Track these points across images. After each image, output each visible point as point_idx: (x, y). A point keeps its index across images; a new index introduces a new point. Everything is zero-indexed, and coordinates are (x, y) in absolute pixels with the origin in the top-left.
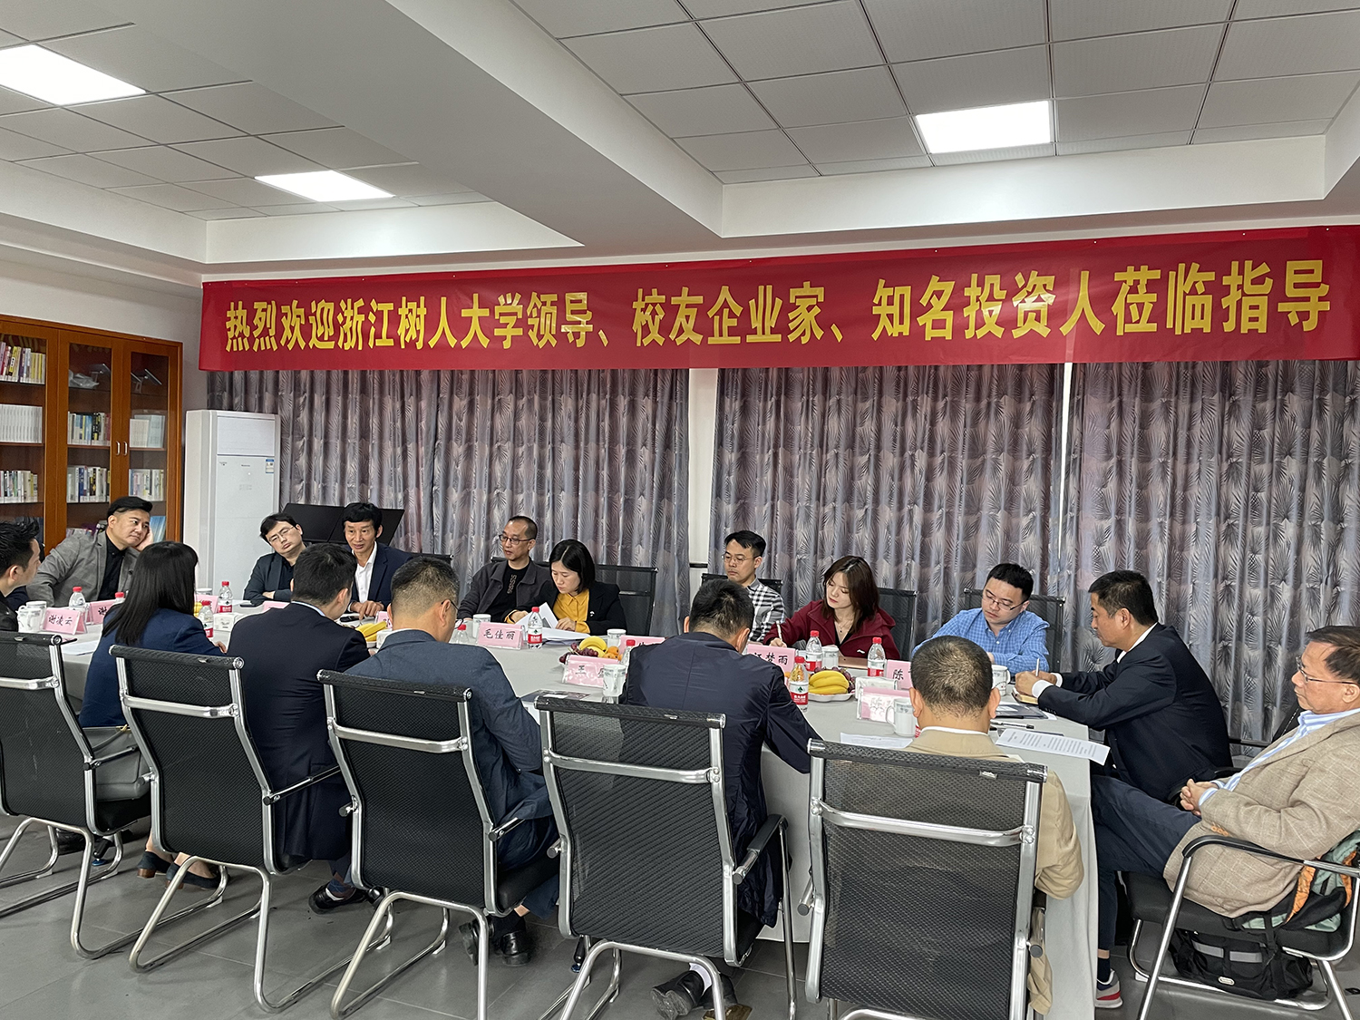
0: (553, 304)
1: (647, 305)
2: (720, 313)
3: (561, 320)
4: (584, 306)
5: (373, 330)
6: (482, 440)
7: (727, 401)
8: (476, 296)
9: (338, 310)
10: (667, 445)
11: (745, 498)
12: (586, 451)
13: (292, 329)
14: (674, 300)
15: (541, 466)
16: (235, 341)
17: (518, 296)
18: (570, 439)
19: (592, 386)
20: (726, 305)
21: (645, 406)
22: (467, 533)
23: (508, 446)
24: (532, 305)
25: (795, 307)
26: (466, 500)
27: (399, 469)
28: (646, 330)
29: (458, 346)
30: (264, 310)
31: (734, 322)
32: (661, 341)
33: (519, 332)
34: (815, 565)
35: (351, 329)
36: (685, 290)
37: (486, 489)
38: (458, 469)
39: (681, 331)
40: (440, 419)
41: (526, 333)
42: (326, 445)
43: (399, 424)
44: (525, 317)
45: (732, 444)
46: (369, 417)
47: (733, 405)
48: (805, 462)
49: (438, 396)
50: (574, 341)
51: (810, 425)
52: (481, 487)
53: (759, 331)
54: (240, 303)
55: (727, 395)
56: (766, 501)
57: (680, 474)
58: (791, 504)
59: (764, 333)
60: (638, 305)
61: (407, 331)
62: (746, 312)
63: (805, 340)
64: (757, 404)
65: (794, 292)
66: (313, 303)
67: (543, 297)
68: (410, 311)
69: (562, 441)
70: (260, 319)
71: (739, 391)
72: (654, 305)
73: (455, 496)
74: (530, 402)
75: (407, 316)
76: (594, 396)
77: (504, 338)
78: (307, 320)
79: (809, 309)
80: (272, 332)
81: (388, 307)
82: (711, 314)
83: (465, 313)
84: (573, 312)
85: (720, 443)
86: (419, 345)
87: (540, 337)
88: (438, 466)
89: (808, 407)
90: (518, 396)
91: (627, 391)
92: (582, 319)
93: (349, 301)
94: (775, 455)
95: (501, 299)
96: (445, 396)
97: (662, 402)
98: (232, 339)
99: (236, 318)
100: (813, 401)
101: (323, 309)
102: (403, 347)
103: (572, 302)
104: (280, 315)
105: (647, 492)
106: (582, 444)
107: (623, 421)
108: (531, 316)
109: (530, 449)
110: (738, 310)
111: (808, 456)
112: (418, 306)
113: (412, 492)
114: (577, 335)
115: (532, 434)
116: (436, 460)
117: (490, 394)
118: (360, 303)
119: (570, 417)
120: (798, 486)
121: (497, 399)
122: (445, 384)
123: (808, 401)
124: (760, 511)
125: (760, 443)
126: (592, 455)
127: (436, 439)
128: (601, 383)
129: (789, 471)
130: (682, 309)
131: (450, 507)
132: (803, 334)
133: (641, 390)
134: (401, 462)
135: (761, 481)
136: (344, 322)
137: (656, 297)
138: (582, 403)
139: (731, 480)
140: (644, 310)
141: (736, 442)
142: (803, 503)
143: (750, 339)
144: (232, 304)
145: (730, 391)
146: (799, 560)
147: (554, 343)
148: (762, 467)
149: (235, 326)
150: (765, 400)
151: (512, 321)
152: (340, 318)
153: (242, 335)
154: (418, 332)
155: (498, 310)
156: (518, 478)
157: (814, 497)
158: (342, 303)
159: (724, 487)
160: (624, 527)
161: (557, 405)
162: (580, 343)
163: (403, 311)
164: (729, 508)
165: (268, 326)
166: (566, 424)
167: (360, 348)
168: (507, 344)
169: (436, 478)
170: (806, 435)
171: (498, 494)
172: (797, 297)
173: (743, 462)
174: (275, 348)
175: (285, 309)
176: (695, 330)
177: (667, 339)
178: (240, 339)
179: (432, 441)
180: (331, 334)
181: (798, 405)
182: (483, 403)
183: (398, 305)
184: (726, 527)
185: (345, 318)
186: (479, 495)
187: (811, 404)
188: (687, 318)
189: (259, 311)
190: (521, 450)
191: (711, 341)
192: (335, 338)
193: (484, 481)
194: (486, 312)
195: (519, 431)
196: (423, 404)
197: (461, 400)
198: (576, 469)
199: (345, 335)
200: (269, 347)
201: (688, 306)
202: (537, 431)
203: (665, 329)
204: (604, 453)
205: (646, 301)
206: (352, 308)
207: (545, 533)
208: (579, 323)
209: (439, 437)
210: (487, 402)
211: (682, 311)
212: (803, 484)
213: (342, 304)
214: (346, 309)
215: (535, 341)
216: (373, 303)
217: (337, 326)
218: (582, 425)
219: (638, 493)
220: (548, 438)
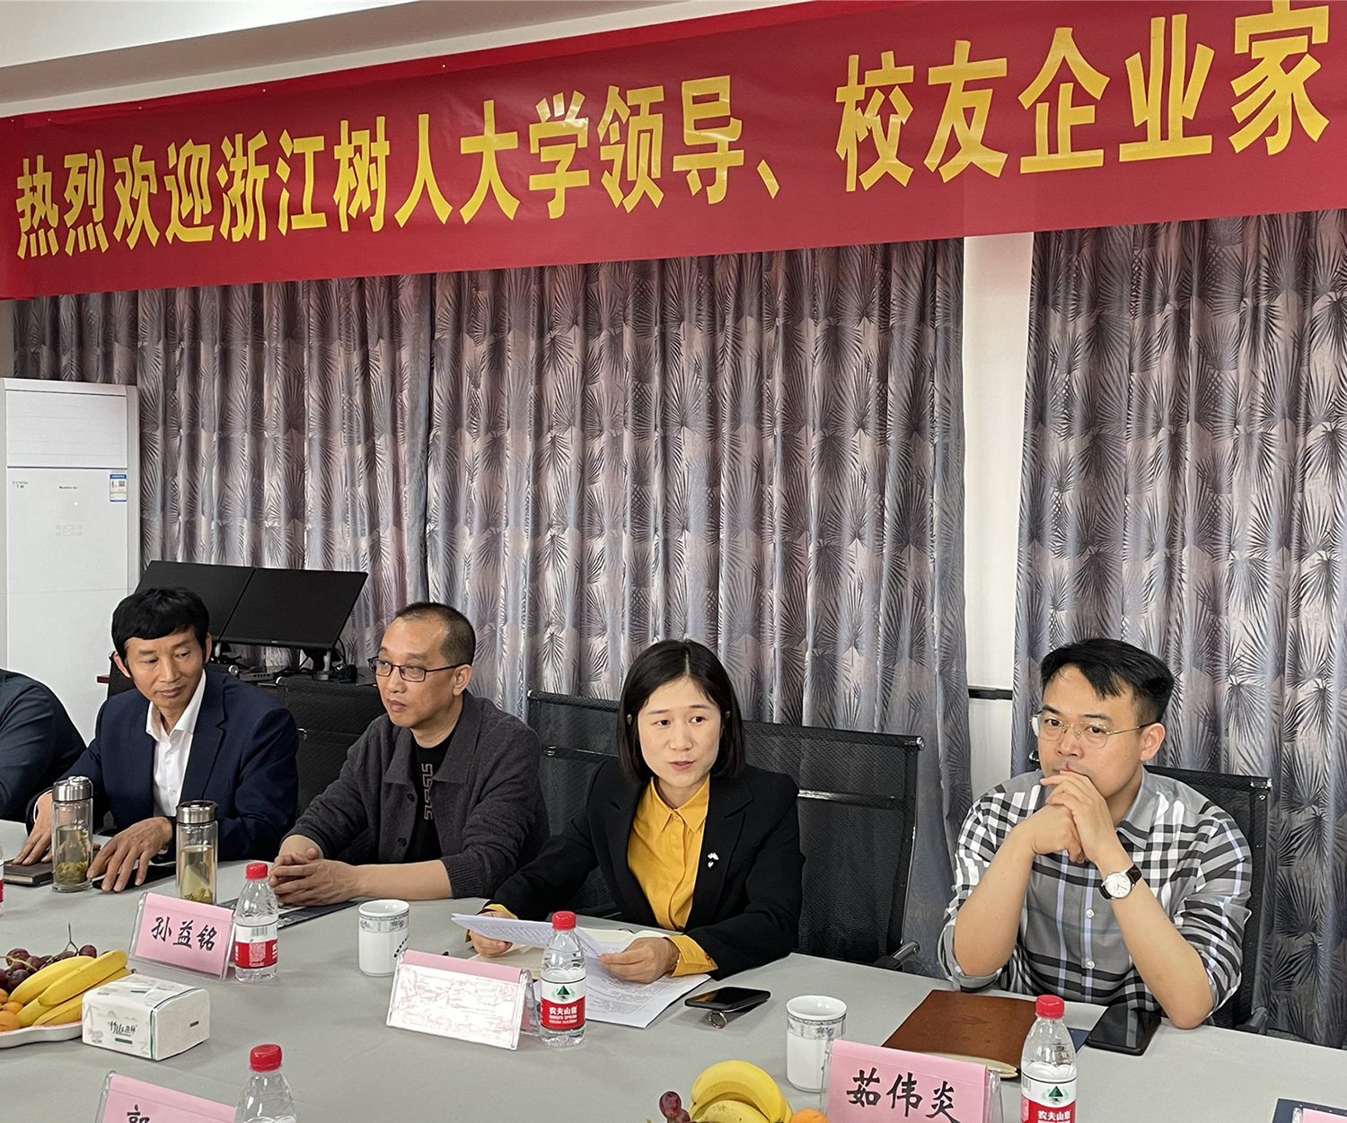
0: (654, 109)
1: (869, 92)
2: (1050, 95)
3: (674, 143)
4: (723, 107)
5: (285, 196)
6: (520, 427)
7: (1055, 319)
8: (489, 107)
9: (218, 159)
10: (915, 425)
11: (1101, 542)
12: (735, 442)
13: (134, 204)
14: (936, 76)
15: (640, 479)
16: (33, 237)
17: (578, 98)
18: (698, 416)
19: (747, 301)
20: (1064, 73)
21: (864, 339)
22: (494, 620)
23: (570, 438)
24: (607, 117)
25: (1248, 63)
26: (490, 551)
27: (361, 490)
28: (868, 152)
29: (455, 216)
30: (83, 170)
31: (1087, 115)
32: (903, 174)
33: (582, 178)
34: (1279, 703)
35: (243, 197)
36: (963, 48)
37: (529, 528)
38: (472, 487)
39: (953, 147)
40: (436, 386)
41: (596, 181)
42: (224, 444)
43: (358, 398)
44: (595, 143)
45: (1069, 418)
46: (303, 386)
47: (1071, 328)
48: (1248, 454)
49: (432, 337)
50: (703, 192)
51: (1262, 367)
52: (517, 524)
53: (1154, 130)
54: (40, 159)
55: (1055, 304)
56: (1151, 549)
57: (945, 489)
58: (1215, 556)
59: (1164, 136)
60: (848, 94)
61: (352, 194)
62: (1119, 89)
63: (1276, 145)
64: (1129, 324)
65: (1245, 27)
66: (172, 149)
67: (634, 96)
68: (358, 149)
69: (683, 424)
70: (76, 188)
71: (1085, 293)
72: (887, 90)
73: (469, 542)
74: (615, 341)
75: (351, 160)
76: (750, 323)
77: (550, 195)
78: (161, 184)
79: (1290, 63)
80: (98, 214)
81: (315, 144)
82: (1026, 99)
83: (468, 146)
84: (700, 125)
85: (1038, 416)
86: (377, 223)
87: (626, 187)
88: (436, 481)
89: (1258, 326)
90: (589, 332)
91: (821, 307)
92: (720, 136)
93: (239, 137)
94: (1176, 441)
95: (543, 109)
96: (445, 335)
97: (903, 327)
98: (28, 233)
99: (34, 189)
100: (1269, 307)
101: (189, 160)
102: (345, 228)
103: (697, 100)
104: (112, 178)
105: (868, 530)
106: (725, 429)
107: (815, 376)
108: (607, 142)
109: (616, 442)
110: (1096, 84)
111: (1256, 442)
112: (373, 139)
113: (387, 534)
114: (708, 177)
115: (620, 409)
116: (431, 469)
117: (533, 329)
118: (260, 141)
119: (697, 370)
120: (1230, 512)
121: (548, 339)
122: (444, 312)
123: (1256, 309)
124: (1136, 572)
125: (1134, 413)
126: (747, 450)
127: (430, 427)
128: (765, 293)
129: (1210, 479)
130: (955, 94)
131: (461, 564)
132: (1273, 129)
133: (852, 303)
134: (364, 476)
135: (1138, 504)
136: (230, 184)
137: (892, 71)
138: (725, 339)
139: (1067, 499)
140: (862, 105)
141: (1077, 413)
142: (1242, 554)
143: (1128, 152)
144: (26, 162)
145: (1061, 295)
146: (1236, 689)
147: (657, 197)
148: (1140, 468)
149: (33, 208)
150: (1149, 312)
151: (565, 154)
152: (222, 177)
153: (44, 223)
154: (374, 194)
155: (535, 132)
156: (592, 503)
157: (1273, 536)
158: (226, 143)
159: (1049, 518)
160: (817, 609)
161: (671, 346)
162: (716, 194)
163: (342, 152)
164: (1061, 566)
165: (91, 202)
166: (689, 383)
167: (262, 237)
168: (556, 209)
169: (432, 506)
170: (1252, 390)
171: (553, 537)
172: (1253, 38)
173: (1096, 458)
174: (105, 246)
175: (120, 165)
176: (987, 142)
177: (921, 173)
178: (41, 232)
179: (421, 431)
180: (207, 210)
181: (1230, 321)
182: (520, 349)
183: (333, 140)
184: (1056, 607)
185: (231, 175)
186: (516, 542)
187: (1263, 316)
188: (969, 114)
189: (74, 173)
190: (599, 445)
191: (1028, 165)
192: (213, 219)
193: (523, 512)
194: (510, 141)
195: (593, 405)
196: (405, 355)
197: (477, 343)
198: (714, 482)
199: (234, 210)
200: (93, 245)
201: (969, 86)
202: (630, 401)
203: (913, 145)
204: (773, 446)
205: (868, 84)
206: (245, 153)
207: (651, 619)
208: (713, 147)
209: (436, 421)
210: (528, 344)
211: (956, 101)
212: (1244, 508)
213: (226, 146)
214: (234, 155)
215: (616, 196)
216: (285, 139)
217: (217, 193)
218: (725, 385)
219: (847, 531)
220: (654, 417)
